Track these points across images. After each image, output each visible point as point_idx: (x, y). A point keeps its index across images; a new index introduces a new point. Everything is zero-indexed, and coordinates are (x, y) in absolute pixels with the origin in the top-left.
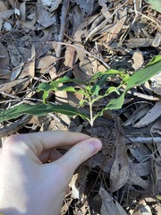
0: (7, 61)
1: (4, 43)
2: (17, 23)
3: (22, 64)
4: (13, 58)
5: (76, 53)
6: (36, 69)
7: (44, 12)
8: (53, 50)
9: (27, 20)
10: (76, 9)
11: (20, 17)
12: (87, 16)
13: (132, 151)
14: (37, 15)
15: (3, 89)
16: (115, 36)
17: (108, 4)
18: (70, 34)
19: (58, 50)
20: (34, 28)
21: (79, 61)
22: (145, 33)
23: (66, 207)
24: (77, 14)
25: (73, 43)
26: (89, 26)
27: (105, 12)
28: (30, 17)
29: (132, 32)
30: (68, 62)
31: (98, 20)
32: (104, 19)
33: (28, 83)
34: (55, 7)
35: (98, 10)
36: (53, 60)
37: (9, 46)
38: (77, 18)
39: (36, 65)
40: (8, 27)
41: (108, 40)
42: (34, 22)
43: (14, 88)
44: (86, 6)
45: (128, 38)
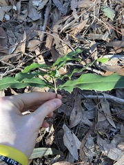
0: (6, 41)
1: (5, 29)
2: (14, 16)
3: (17, 44)
4: (10, 40)
5: (53, 39)
6: (26, 48)
7: (33, 10)
8: (38, 37)
9: (21, 14)
10: (55, 10)
11: (16, 12)
12: (63, 16)
13: (85, 104)
14: (28, 11)
15: (3, 59)
16: (80, 31)
17: (77, 9)
18: (51, 27)
19: (41, 37)
20: (26, 20)
21: (55, 45)
22: (100, 31)
23: (41, 138)
24: (56, 13)
25: (52, 33)
26: (64, 23)
27: (75, 15)
28: (24, 12)
29: (92, 29)
30: (48, 45)
31: (69, 19)
32: (74, 19)
33: (20, 56)
34: (41, 7)
35: (70, 13)
36: (38, 42)
37: (8, 31)
38: (56, 16)
39: (26, 45)
40: (8, 17)
41: (75, 33)
42: (26, 16)
43: (10, 59)
44: (63, 9)
45: (88, 33)
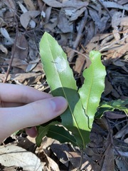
0: (26, 53)
1: (27, 38)
2: (41, 23)
4: (31, 52)
5: (85, 62)
7: (65, 20)
10: (91, 24)
11: (44, 20)
12: (100, 32)
13: (117, 162)
14: (58, 21)
15: (17, 78)
16: (120, 56)
17: (119, 27)
18: (83, 44)
20: (53, 31)
24: (91, 28)
25: (85, 52)
26: (100, 41)
27: (116, 33)
28: (52, 20)
30: (78, 68)
31: (108, 38)
32: (113, 38)
33: (40, 77)
34: (75, 17)
35: (109, 30)
37: (30, 41)
40: (33, 24)
41: (114, 56)
42: (55, 25)
44: (100, 24)
